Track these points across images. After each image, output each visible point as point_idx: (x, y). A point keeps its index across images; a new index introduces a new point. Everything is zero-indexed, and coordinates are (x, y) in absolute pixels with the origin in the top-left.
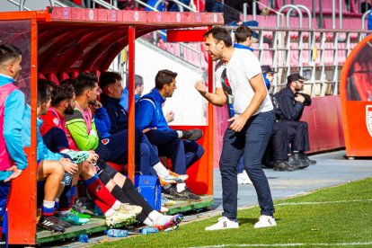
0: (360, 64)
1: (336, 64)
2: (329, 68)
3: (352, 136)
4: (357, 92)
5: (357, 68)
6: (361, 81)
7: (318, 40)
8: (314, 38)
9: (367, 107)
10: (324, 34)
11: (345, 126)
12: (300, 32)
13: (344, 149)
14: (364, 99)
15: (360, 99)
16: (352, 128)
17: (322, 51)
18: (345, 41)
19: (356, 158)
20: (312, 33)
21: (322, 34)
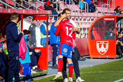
0: (95, 28)
1: (86, 28)
2: (84, 29)
3: (92, 51)
4: (94, 37)
5: (94, 29)
6: (95, 33)
7: (81, 20)
8: (79, 19)
9: (97, 41)
10: (83, 18)
11: (90, 48)
12: (75, 17)
13: (89, 55)
14: (96, 39)
15: (95, 39)
16: (92, 49)
17: (82, 23)
18: (89, 20)
19: (93, 58)
20: (79, 17)
21: (82, 18)
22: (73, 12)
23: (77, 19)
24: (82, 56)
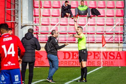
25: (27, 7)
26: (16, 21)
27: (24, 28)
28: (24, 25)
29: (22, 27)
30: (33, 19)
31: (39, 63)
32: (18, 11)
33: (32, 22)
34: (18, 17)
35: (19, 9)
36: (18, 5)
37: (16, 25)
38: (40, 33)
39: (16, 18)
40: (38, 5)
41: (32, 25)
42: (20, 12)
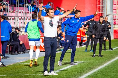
8: (25, 19)
12: (22, 17)
20: (25, 17)
21: (27, 18)
22: (19, 14)
23: (23, 19)
24: (27, 49)
25: (110, 4)
26: (103, 12)
27: (108, 16)
28: (108, 14)
29: (107, 16)
30: (113, 11)
31: (116, 37)
32: (104, 7)
33: (112, 13)
34: (104, 10)
35: (105, 5)
36: (104, 3)
37: (103, 14)
38: (117, 19)
39: (103, 11)
40: (116, 3)
41: (113, 14)
42: (105, 7)
